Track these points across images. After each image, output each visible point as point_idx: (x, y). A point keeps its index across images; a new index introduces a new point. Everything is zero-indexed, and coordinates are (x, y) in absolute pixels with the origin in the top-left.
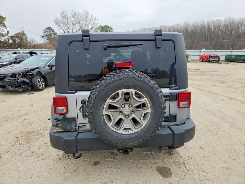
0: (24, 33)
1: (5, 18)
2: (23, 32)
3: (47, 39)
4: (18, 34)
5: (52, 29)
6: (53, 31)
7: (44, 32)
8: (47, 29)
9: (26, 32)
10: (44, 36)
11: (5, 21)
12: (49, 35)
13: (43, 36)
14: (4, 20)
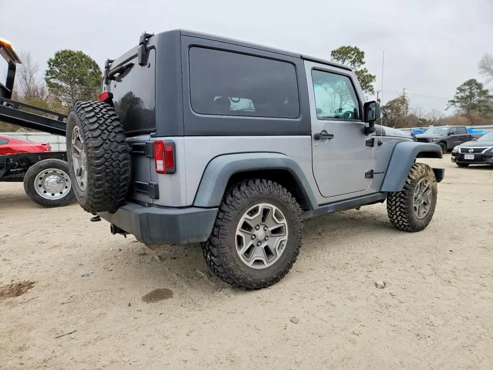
0: (404, 100)
1: (374, 77)
2: (404, 97)
3: (462, 106)
4: (394, 101)
5: (476, 84)
6: (479, 86)
7: (458, 91)
8: (465, 84)
9: (408, 97)
10: (456, 100)
11: (374, 81)
12: (468, 97)
13: (453, 101)
14: (371, 81)
